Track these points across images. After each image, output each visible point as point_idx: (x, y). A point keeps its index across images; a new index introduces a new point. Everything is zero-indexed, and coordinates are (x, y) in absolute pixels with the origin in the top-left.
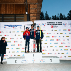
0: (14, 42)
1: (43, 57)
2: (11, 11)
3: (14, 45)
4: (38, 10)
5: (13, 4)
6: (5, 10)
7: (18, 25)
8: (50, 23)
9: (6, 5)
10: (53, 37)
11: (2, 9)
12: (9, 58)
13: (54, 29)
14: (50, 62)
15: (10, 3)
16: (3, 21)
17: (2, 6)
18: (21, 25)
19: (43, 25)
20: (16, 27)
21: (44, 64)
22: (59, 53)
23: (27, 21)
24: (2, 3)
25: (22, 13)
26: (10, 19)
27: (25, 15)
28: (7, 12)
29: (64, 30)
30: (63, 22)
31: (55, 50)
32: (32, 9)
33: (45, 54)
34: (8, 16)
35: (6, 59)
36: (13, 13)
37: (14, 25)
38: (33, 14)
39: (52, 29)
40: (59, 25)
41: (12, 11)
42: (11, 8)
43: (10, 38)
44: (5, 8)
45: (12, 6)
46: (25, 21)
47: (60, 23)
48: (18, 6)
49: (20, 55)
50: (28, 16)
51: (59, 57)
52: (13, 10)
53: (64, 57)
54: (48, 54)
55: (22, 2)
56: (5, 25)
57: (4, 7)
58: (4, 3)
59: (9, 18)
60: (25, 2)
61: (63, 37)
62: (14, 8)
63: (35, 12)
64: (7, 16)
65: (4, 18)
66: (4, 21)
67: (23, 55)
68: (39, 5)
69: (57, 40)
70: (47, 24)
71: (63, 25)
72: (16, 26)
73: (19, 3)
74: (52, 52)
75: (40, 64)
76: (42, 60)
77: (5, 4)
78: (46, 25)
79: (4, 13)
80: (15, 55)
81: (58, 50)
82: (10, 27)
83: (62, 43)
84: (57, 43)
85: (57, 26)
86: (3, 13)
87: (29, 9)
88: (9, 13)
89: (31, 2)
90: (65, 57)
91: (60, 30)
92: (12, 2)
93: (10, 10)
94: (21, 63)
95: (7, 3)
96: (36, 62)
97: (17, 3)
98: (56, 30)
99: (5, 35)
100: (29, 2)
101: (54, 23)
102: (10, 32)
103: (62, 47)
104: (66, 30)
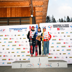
0: (20, 45)
1: (49, 61)
2: (16, 14)
3: (20, 49)
4: (44, 13)
5: (19, 7)
7: (23, 28)
10: (60, 40)
11: (7, 12)
13: (60, 31)
14: (57, 67)
15: (15, 7)
16: (8, 25)
17: (8, 9)
18: (26, 28)
19: (49, 27)
20: (21, 30)
22: (66, 57)
27: (30, 18)
28: (13, 15)
30: (70, 24)
31: (62, 54)
32: (37, 12)
33: (51, 58)
34: (14, 19)
36: (18, 16)
37: (19, 28)
38: (39, 17)
39: (59, 31)
40: (66, 27)
41: (17, 15)
43: (16, 42)
44: (11, 11)
45: (17, 10)
47: (67, 25)
49: (25, 59)
52: (18, 13)
54: (55, 58)
55: (27, 5)
56: (10, 29)
57: (10, 11)
59: (14, 21)
60: (30, 5)
62: (19, 11)
63: (40, 15)
64: (12, 19)
65: (10, 21)
67: (29, 59)
69: (64, 43)
70: (53, 26)
71: (70, 27)
75: (47, 68)
76: (49, 64)
77: (11, 8)
78: (52, 28)
80: (20, 59)
83: (69, 46)
85: (64, 28)
86: (9, 16)
88: (14, 17)
89: (36, 4)
91: (67, 33)
93: (16, 13)
94: (27, 68)
97: (22, 6)
99: (10, 39)
100: (35, 4)
101: (61, 25)
102: (15, 35)
103: (70, 50)
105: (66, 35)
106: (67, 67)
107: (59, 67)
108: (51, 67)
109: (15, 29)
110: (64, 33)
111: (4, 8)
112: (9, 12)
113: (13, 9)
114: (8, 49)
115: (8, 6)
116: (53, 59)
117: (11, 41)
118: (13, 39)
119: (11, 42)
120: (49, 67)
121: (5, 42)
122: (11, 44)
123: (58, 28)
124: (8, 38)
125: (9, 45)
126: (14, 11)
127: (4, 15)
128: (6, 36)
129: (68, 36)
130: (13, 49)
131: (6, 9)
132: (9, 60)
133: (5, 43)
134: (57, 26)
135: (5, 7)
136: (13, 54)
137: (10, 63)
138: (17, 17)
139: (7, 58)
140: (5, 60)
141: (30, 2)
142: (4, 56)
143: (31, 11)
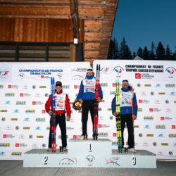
0: (44, 111)
1: (114, 151)
2: (38, 36)
3: (43, 120)
4: (105, 35)
5: (44, 17)
6: (23, 34)
7: (53, 71)
8: (133, 66)
9: (26, 21)
11: (16, 29)
12: (29, 152)
13: (143, 81)
14: (131, 165)
15: (35, 17)
16: (17, 60)
17: (17, 22)
18: (62, 71)
19: (117, 71)
20: (49, 75)
21: (116, 169)
22: (155, 144)
23: (77, 60)
24: (16, 16)
25: (65, 40)
26: (34, 54)
27: (71, 46)
28: (29, 37)
29: (168, 86)
30: (166, 64)
31: (144, 135)
32: (89, 31)
34: (30, 47)
35: (23, 154)
36: (42, 41)
37: (43, 71)
38: (92, 44)
39: (138, 81)
40: (156, 71)
41: (40, 36)
42: (38, 27)
43: (34, 103)
44: (24, 27)
45: (41, 24)
46: (71, 61)
47: (159, 67)
48: (55, 24)
49: (56, 146)
50: (80, 47)
51: (155, 155)
52: (42, 32)
53: (168, 154)
55: (65, 14)
56: (21, 71)
57: (22, 26)
58: (22, 17)
59: (32, 52)
60: (72, 15)
61: (167, 102)
62: (45, 27)
63: (96, 39)
64: (27, 47)
66: (20, 59)
68: (108, 22)
69: (151, 110)
70: (125, 68)
71: (165, 73)
72: (48, 72)
73: (58, 17)
75: (107, 169)
77: (24, 19)
78: (124, 72)
79: (21, 41)
81: (152, 135)
82: (33, 74)
83: (162, 118)
84: (151, 118)
85: (151, 74)
86: (19, 39)
87: (83, 32)
90: (170, 153)
91: (158, 85)
92: (41, 14)
93: (36, 33)
95: (29, 17)
96: (95, 165)
97: (52, 17)
98: (150, 85)
99: (22, 95)
100: (84, 13)
101: (144, 67)
102: (34, 87)
103: (163, 127)
104: (173, 86)
105: (156, 91)
106: (154, 166)
107: (135, 167)
108: (117, 166)
109: (33, 72)
111: (7, 18)
113: (30, 22)
117: (22, 99)
118: (27, 95)
119: (24, 103)
120: (112, 167)
121: (8, 102)
122: (22, 108)
123: (138, 72)
124: (17, 92)
125: (16, 111)
126: (32, 27)
127: (8, 36)
128: (10, 87)
129: (160, 94)
133: (8, 105)
134: (135, 68)
135: (10, 17)
136: (28, 133)
137: (19, 154)
139: (12, 142)
140: (7, 145)
141: (73, 8)
142: (5, 136)
143: (74, 29)
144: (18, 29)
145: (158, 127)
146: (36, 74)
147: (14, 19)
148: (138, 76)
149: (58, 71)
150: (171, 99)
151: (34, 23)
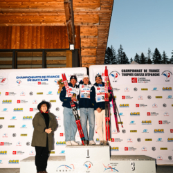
2: (34, 43)
4: (100, 42)
5: (41, 25)
6: (20, 41)
7: (49, 77)
8: (129, 71)
9: (22, 29)
10: (138, 105)
11: (13, 37)
13: (139, 85)
15: (31, 25)
16: (15, 67)
17: (14, 30)
19: (113, 75)
20: (46, 82)
22: (154, 149)
23: (74, 66)
24: (13, 24)
25: (62, 46)
26: (32, 61)
27: (68, 52)
28: (26, 44)
30: (162, 68)
31: (143, 140)
32: (85, 37)
33: (117, 149)
35: (20, 162)
36: (39, 48)
37: (40, 77)
38: (89, 50)
39: (135, 85)
40: (152, 75)
41: (37, 44)
42: (35, 35)
43: (31, 110)
44: (21, 34)
45: (37, 32)
46: (68, 67)
47: (155, 71)
48: (52, 31)
49: (54, 153)
50: (77, 53)
52: (39, 39)
53: (167, 159)
54: (126, 149)
55: (61, 21)
56: (18, 78)
57: (18, 34)
58: (18, 25)
60: (67, 21)
61: (164, 105)
62: (41, 34)
63: (92, 45)
66: (18, 66)
67: (63, 152)
69: (149, 114)
70: (121, 73)
71: (162, 77)
72: (45, 78)
73: (54, 24)
74: (135, 144)
76: (111, 165)
77: (21, 27)
78: (120, 77)
79: (18, 48)
81: (151, 140)
85: (147, 78)
86: (16, 47)
88: (30, 48)
89: (82, 21)
90: (170, 158)
91: (155, 89)
92: (37, 22)
95: (25, 25)
97: (48, 24)
99: (19, 102)
100: (79, 20)
101: (140, 71)
102: (31, 94)
103: (162, 131)
104: (170, 89)
109: (30, 79)
110: (147, 89)
111: (4, 27)
112: (16, 38)
113: (27, 30)
114: (13, 127)
115: (16, 23)
116: (122, 152)
117: (19, 106)
118: (24, 101)
121: (5, 110)
122: (19, 115)
124: (14, 99)
125: (14, 118)
127: (5, 44)
128: (7, 94)
129: (157, 97)
130: (24, 126)
131: (9, 30)
132: (15, 153)
133: (5, 112)
134: (131, 72)
135: (7, 25)
137: (17, 162)
138: (35, 48)
139: (9, 149)
140: (5, 153)
141: (68, 14)
142: (2, 144)
143: (69, 35)
144: (15, 36)
145: (157, 131)
146: (33, 80)
147: (11, 27)
148: (134, 81)
149: (55, 77)
150: (169, 103)
151: (31, 31)
